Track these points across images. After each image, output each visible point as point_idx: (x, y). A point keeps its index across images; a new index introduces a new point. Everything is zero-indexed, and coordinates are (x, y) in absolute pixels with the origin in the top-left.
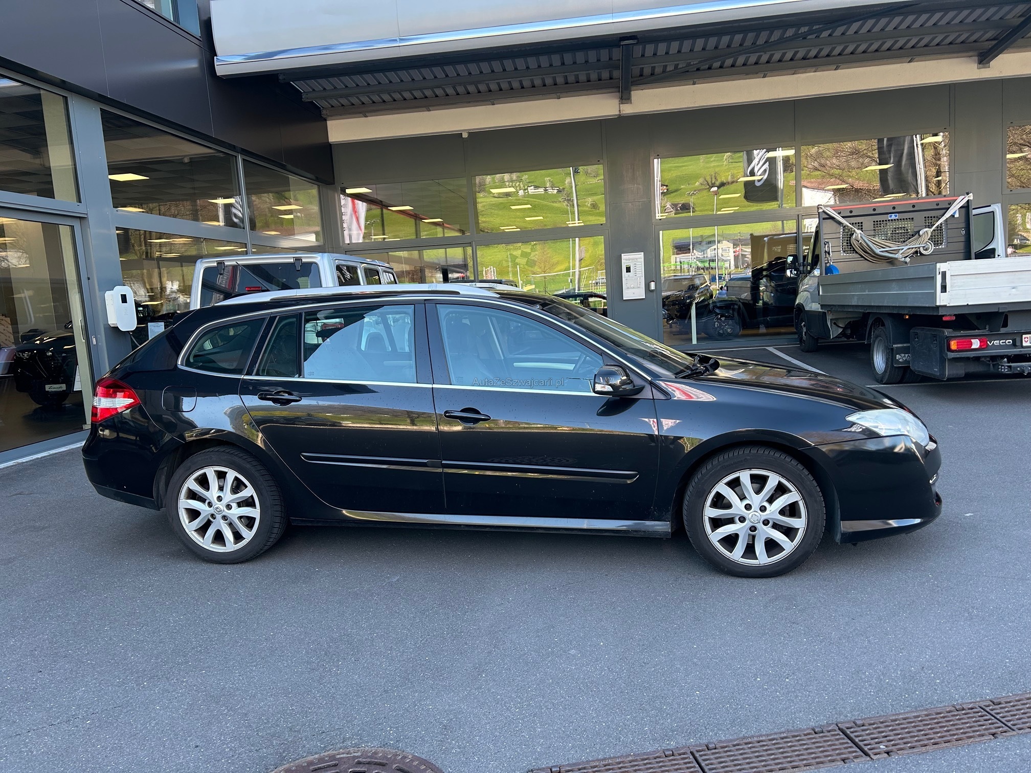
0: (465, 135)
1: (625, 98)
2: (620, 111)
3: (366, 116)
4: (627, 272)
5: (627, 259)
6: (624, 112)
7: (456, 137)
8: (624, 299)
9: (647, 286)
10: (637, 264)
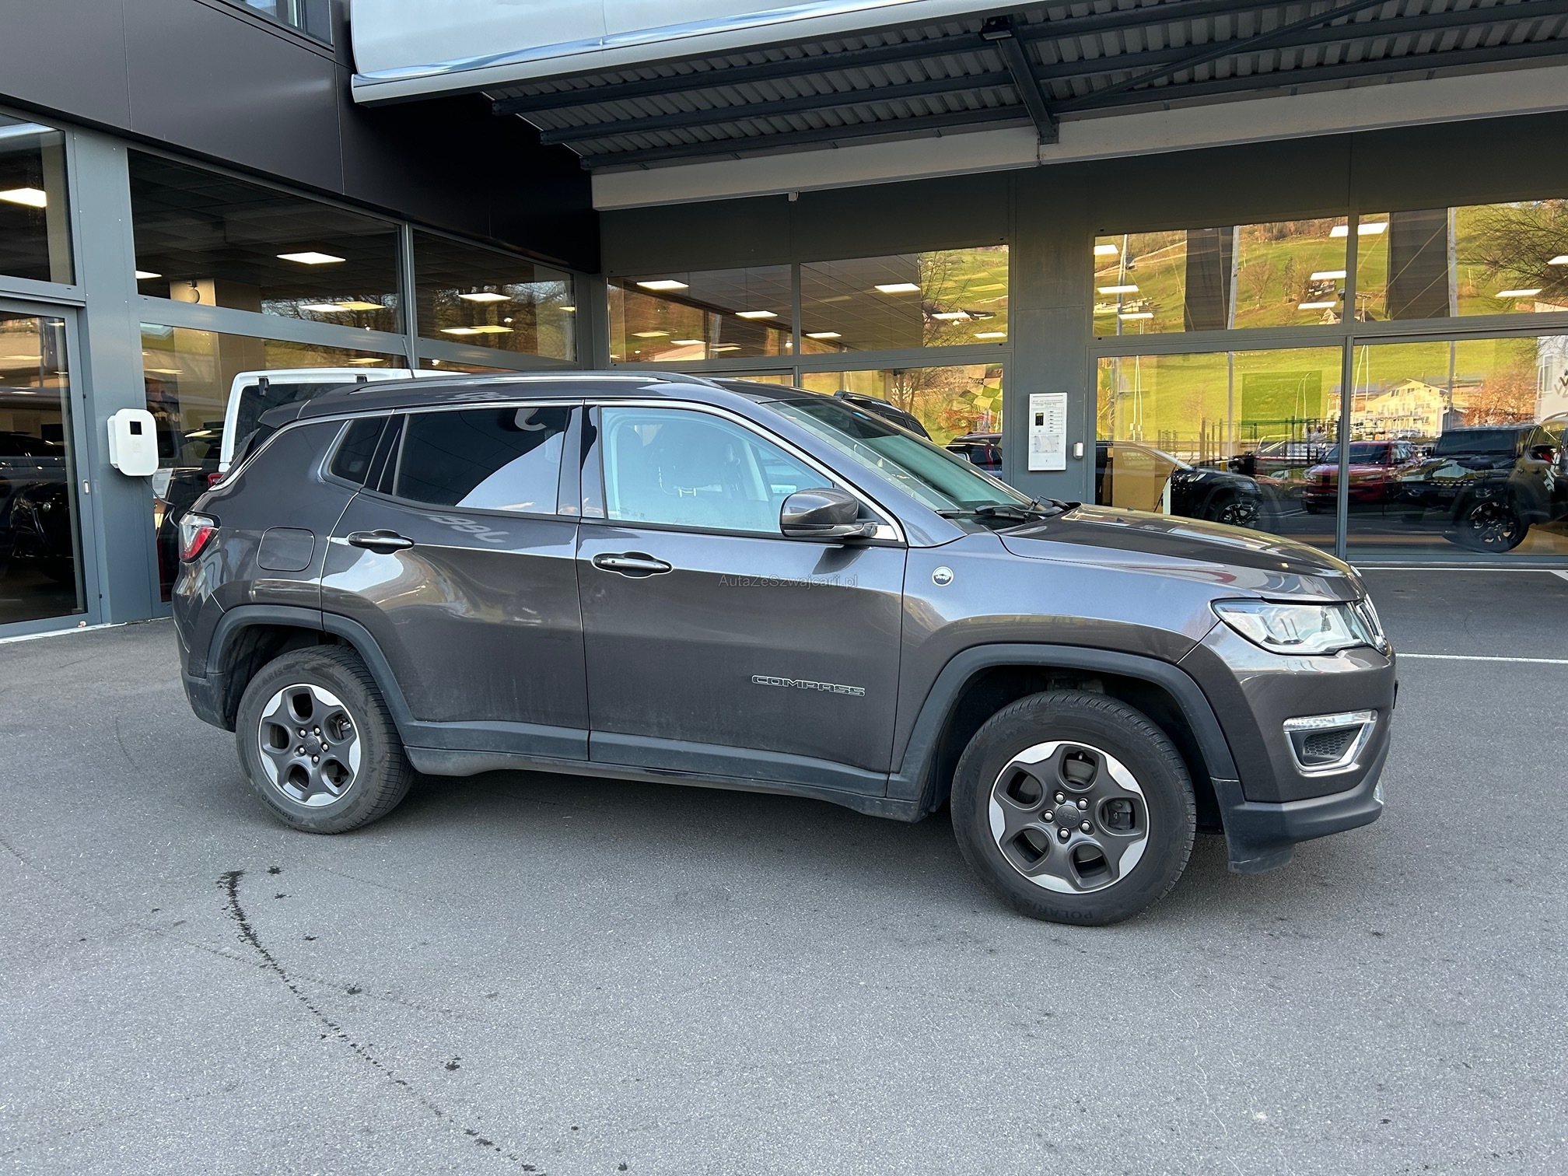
0: (793, 198)
1: (1048, 136)
2: (1039, 158)
3: (647, 169)
4: (1037, 424)
5: (1038, 403)
6: (1046, 158)
7: (779, 200)
8: (1030, 469)
9: (1070, 450)
10: (1055, 411)
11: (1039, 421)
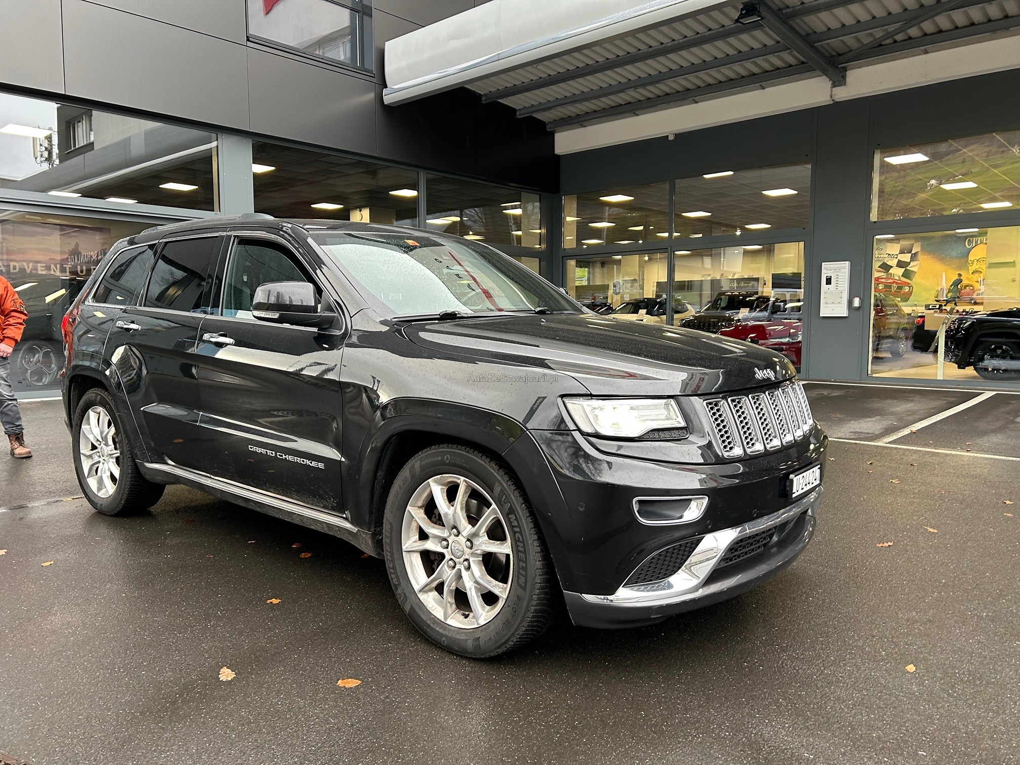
0: (671, 138)
1: (839, 80)
2: (831, 97)
3: (585, 127)
4: (827, 283)
5: (828, 269)
6: (837, 97)
7: (663, 140)
8: (821, 315)
9: (850, 302)
10: (840, 275)
11: (829, 281)
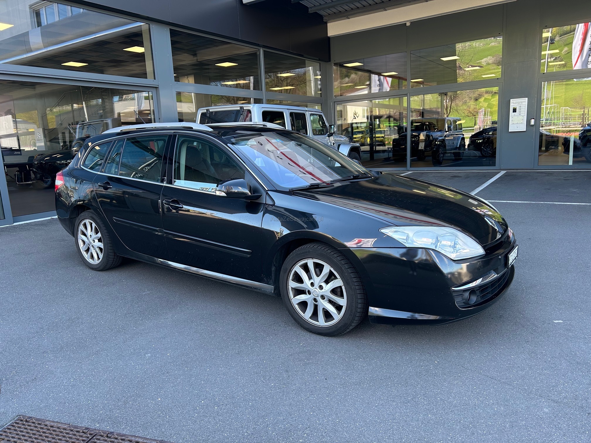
0: (408, 24)
3: (349, 18)
4: (513, 112)
5: (514, 103)
7: (402, 26)
8: (509, 131)
9: (528, 122)
10: (522, 106)
11: (515, 110)
